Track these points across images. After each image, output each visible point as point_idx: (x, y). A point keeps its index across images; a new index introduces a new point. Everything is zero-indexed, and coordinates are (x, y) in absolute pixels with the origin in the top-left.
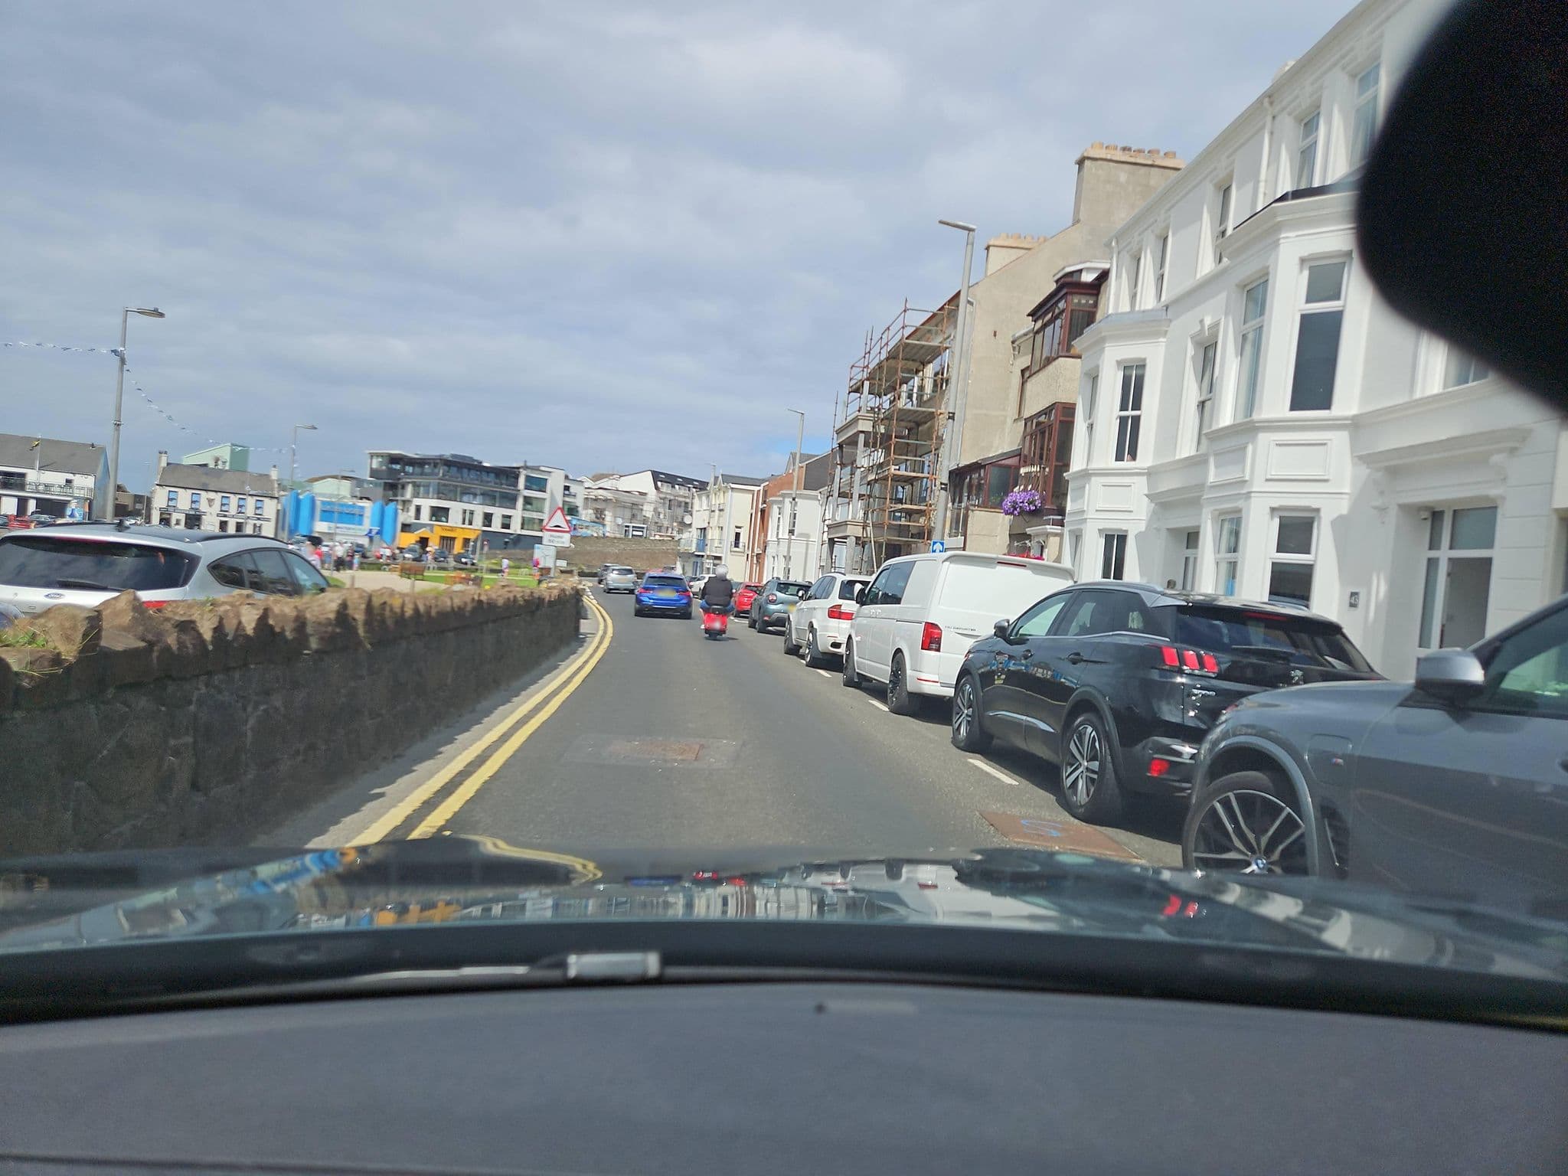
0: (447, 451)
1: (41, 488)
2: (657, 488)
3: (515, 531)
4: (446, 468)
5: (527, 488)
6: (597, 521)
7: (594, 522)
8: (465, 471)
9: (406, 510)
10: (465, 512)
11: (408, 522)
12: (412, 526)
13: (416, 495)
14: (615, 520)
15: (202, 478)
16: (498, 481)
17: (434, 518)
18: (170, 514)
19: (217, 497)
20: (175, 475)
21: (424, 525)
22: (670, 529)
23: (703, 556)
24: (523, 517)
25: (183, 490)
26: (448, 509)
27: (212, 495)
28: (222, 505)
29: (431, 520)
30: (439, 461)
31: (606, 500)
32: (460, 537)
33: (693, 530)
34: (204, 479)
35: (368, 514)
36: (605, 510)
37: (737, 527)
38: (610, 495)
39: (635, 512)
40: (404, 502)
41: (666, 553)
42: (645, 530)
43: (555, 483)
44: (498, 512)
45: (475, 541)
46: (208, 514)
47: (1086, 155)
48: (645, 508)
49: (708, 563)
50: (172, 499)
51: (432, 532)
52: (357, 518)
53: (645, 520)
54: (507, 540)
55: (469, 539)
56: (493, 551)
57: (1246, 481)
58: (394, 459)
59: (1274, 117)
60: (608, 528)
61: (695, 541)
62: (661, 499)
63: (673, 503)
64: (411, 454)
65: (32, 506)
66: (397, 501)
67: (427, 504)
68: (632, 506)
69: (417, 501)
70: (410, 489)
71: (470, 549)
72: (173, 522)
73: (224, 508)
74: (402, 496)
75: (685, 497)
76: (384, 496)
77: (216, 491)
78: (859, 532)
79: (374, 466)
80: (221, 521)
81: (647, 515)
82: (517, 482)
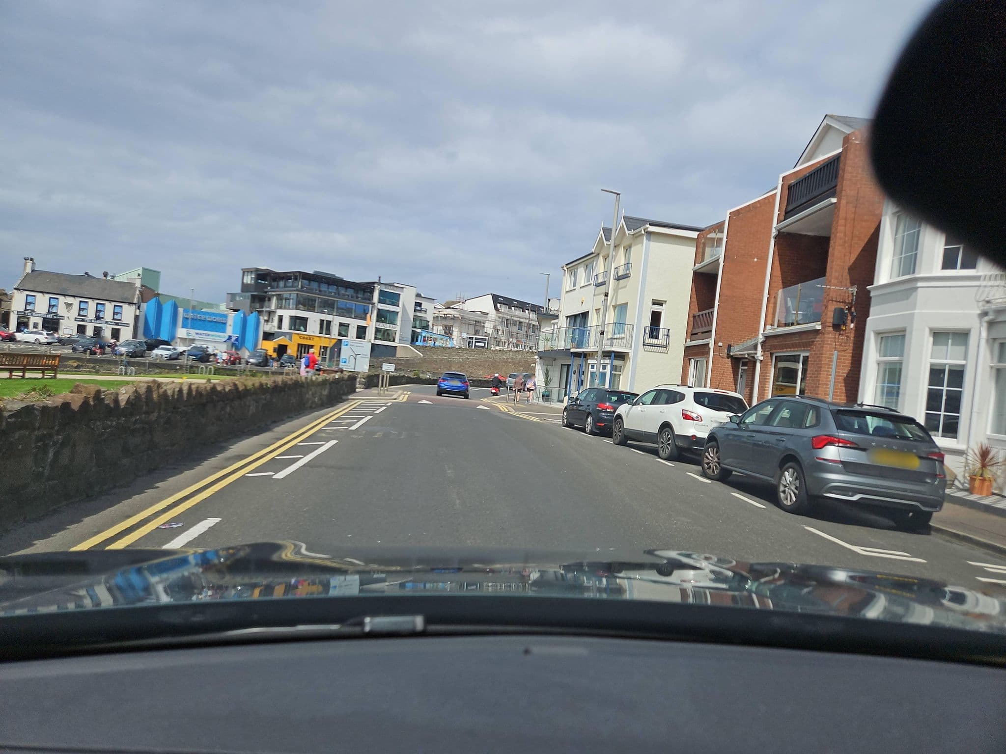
2: (496, 308)
3: (369, 340)
4: (304, 281)
5: (380, 302)
9: (271, 320)
10: (322, 321)
11: (270, 330)
12: (275, 335)
13: (279, 306)
14: (461, 334)
16: (354, 294)
17: (294, 327)
18: (28, 318)
19: (76, 302)
20: (36, 281)
21: (284, 334)
22: (507, 344)
24: (376, 328)
25: (41, 294)
26: (307, 319)
27: (70, 300)
29: (291, 329)
30: (298, 274)
31: (454, 318)
34: (61, 284)
35: (231, 322)
36: (453, 326)
38: (456, 313)
39: (478, 328)
40: (270, 313)
42: (486, 342)
43: (407, 299)
44: (354, 323)
45: (333, 349)
46: (66, 318)
48: (486, 324)
50: (30, 303)
51: (291, 340)
53: (486, 334)
55: (326, 347)
60: (455, 342)
62: (500, 318)
63: (509, 322)
66: (264, 312)
67: (287, 314)
68: (475, 323)
69: (280, 312)
70: (274, 301)
71: (327, 356)
72: (31, 325)
73: (82, 313)
74: (268, 307)
76: (249, 308)
77: (74, 296)
79: (246, 280)
80: (79, 326)
81: (488, 332)
82: (373, 296)
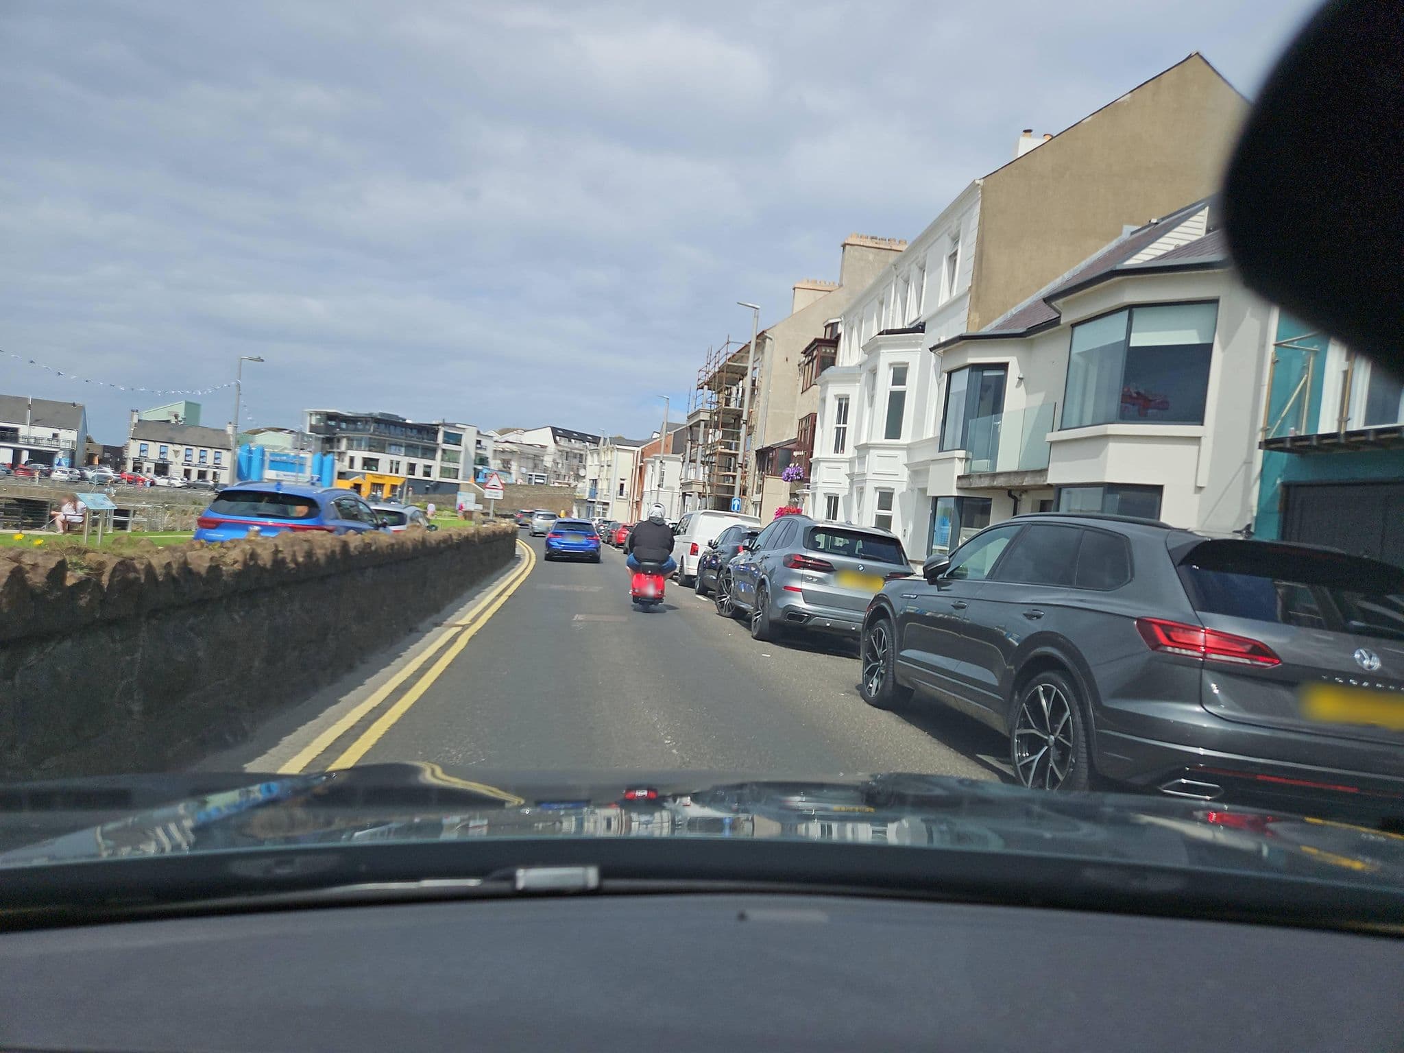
0: (376, 411)
1: (32, 441)
2: (556, 442)
3: (435, 478)
4: (376, 425)
5: (445, 442)
6: (504, 469)
7: (501, 471)
8: (392, 427)
9: (341, 459)
10: (392, 462)
11: (343, 470)
12: (347, 474)
13: (350, 447)
14: (520, 469)
15: (166, 432)
16: (420, 436)
17: (366, 468)
18: (141, 463)
19: (182, 449)
20: (144, 431)
21: (357, 474)
22: (567, 477)
23: (594, 502)
24: (441, 467)
25: (153, 443)
26: (377, 460)
27: (177, 447)
28: (186, 455)
29: (363, 469)
30: (369, 419)
31: (512, 452)
32: (388, 483)
33: (587, 480)
34: (170, 434)
35: (309, 463)
36: (510, 460)
37: (622, 479)
38: (514, 447)
39: (537, 462)
40: (340, 454)
41: (563, 498)
42: (546, 479)
43: (469, 438)
44: (421, 463)
45: (402, 487)
46: (174, 463)
47: (846, 242)
48: (546, 458)
49: (599, 508)
50: (144, 451)
51: (364, 478)
52: (297, 467)
53: (545, 470)
54: (428, 486)
55: (396, 486)
56: (417, 496)
57: (865, 474)
58: (331, 417)
59: (897, 276)
60: (514, 476)
61: (588, 490)
62: (559, 451)
63: (569, 455)
64: (344, 412)
65: (25, 456)
66: (334, 452)
67: (360, 455)
68: (534, 457)
69: (351, 453)
70: (344, 442)
71: (397, 493)
72: (145, 470)
73: (188, 458)
74: (338, 448)
75: (580, 450)
76: (322, 449)
77: (181, 444)
78: (700, 489)
79: (314, 422)
80: (185, 470)
81: (547, 465)
82: (437, 437)
